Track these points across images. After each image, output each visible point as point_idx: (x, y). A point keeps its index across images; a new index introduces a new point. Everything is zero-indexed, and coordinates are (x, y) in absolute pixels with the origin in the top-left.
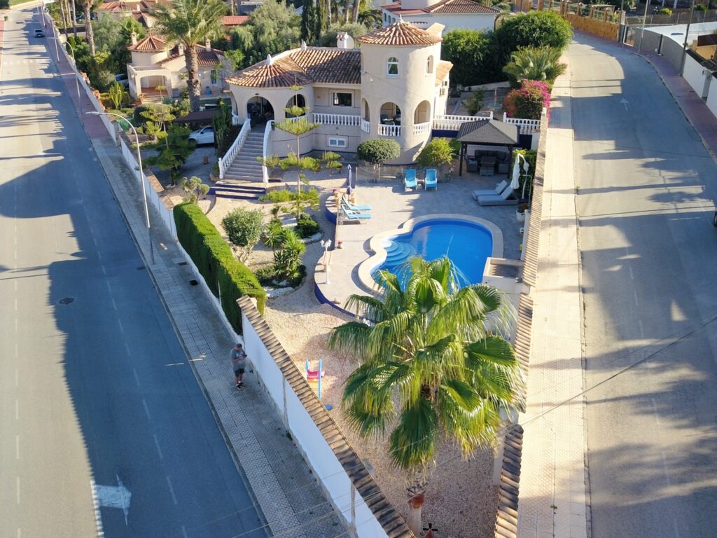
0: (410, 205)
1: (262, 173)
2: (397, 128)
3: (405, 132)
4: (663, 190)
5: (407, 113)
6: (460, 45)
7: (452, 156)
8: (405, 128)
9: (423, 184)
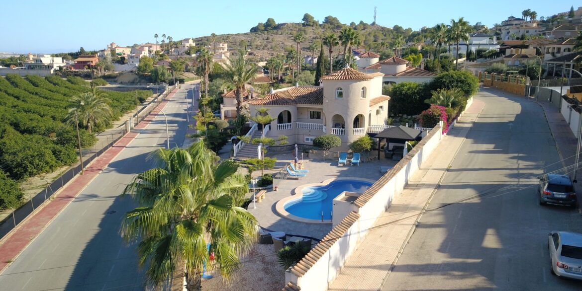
0: (338, 172)
1: (257, 153)
2: (342, 130)
3: (347, 133)
4: (516, 172)
5: (349, 121)
6: (403, 90)
7: (371, 145)
8: (347, 130)
9: (350, 162)
